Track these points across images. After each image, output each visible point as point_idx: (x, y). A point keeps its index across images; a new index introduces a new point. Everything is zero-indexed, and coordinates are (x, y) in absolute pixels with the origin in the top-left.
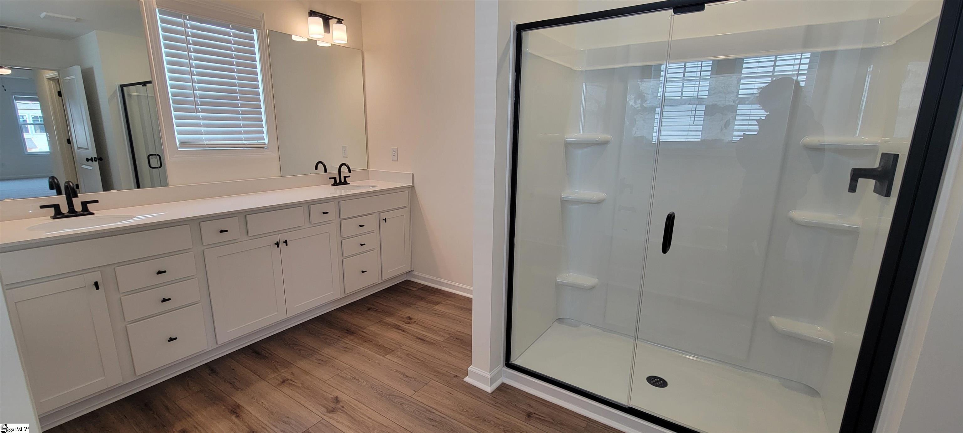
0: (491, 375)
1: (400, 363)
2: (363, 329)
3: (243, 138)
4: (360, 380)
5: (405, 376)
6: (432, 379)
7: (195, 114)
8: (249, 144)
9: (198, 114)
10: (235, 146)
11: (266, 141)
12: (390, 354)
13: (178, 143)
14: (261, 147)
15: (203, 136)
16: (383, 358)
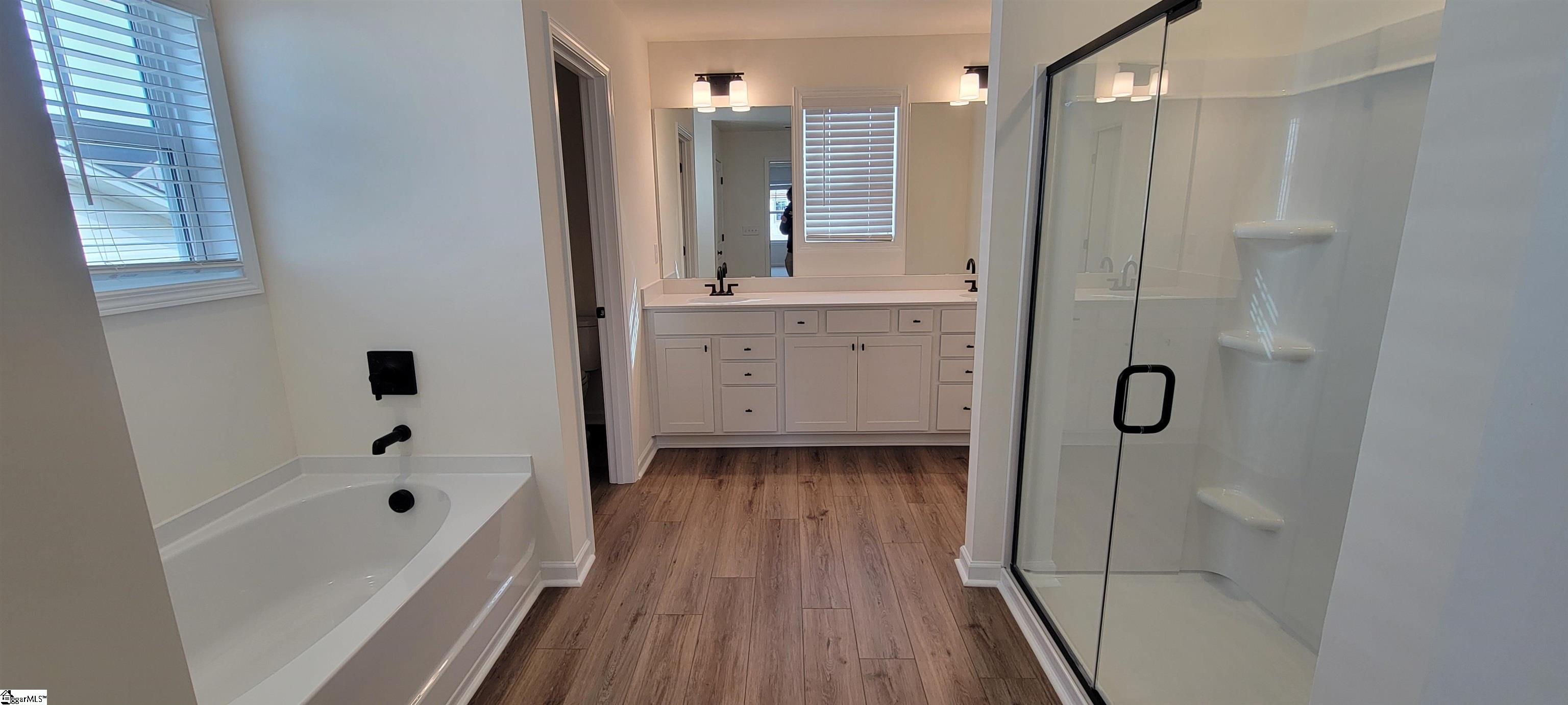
0: (972, 564)
1: (915, 516)
2: (924, 472)
3: (868, 230)
4: (861, 509)
5: (902, 527)
6: (924, 543)
7: (822, 206)
8: (873, 236)
9: (826, 206)
10: (858, 238)
11: (893, 233)
12: (917, 504)
13: (806, 235)
14: (887, 239)
15: (830, 228)
16: (905, 502)
